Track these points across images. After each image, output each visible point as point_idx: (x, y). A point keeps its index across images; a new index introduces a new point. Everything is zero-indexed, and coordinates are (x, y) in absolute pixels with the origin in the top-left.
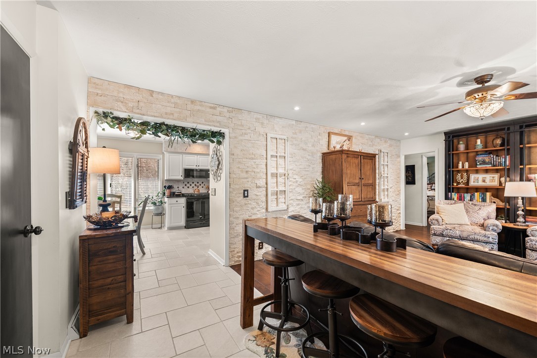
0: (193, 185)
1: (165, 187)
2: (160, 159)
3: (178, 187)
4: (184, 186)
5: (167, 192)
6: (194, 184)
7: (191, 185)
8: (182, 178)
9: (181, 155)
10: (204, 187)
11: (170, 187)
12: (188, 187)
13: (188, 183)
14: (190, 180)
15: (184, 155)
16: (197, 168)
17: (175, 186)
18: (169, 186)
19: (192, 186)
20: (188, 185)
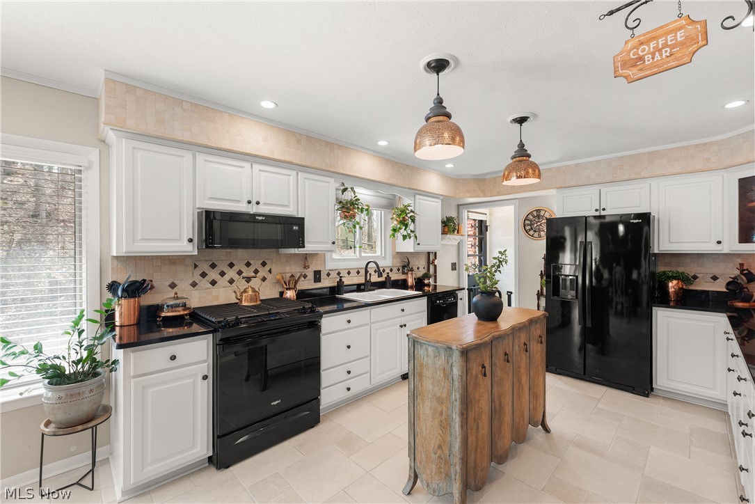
0: (231, 274)
1: (113, 287)
2: (89, 168)
3: (173, 286)
4: (198, 278)
5: (123, 311)
6: (236, 268)
7: (222, 274)
8: (192, 250)
9: (188, 156)
10: (269, 277)
11: (135, 289)
12: (213, 283)
13: (213, 266)
14: (220, 254)
15: (201, 158)
16: (253, 209)
17: (161, 281)
18: (134, 283)
19: (227, 277)
20: (213, 275)
